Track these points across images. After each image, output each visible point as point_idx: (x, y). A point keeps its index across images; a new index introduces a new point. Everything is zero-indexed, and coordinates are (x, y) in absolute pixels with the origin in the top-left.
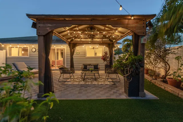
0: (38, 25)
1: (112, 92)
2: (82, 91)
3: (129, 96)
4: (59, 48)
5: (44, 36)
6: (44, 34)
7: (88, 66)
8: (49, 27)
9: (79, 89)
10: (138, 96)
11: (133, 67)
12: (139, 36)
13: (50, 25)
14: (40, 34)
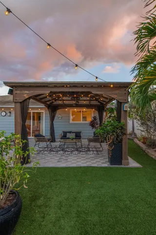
0: (15, 92)
1: (95, 161)
2: (62, 160)
3: (111, 165)
4: (36, 111)
5: (21, 103)
6: (21, 101)
7: (68, 134)
8: (26, 93)
9: (58, 158)
10: (121, 164)
11: (114, 134)
12: (121, 103)
13: (28, 92)
14: (17, 101)
